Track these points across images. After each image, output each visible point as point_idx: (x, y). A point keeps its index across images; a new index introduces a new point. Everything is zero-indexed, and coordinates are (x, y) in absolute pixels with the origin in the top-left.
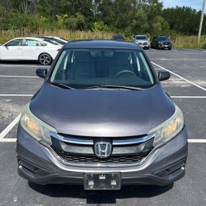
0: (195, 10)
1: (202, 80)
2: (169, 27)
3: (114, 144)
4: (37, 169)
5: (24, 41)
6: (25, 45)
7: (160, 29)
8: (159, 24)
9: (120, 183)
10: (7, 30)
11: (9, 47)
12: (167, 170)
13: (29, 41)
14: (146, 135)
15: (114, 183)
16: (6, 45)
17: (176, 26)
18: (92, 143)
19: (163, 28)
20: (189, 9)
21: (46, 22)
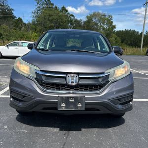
0: (138, 32)
1: (144, 70)
2: (121, 41)
3: (80, 77)
4: (24, 96)
5: (20, 43)
6: (21, 46)
7: (114, 42)
8: (114, 39)
9: (84, 106)
10: (9, 40)
11: (9, 47)
12: (119, 99)
13: (24, 44)
14: (104, 73)
15: (80, 105)
16: (8, 46)
17: (125, 42)
18: (65, 76)
19: (116, 42)
20: (133, 31)
21: (36, 36)
